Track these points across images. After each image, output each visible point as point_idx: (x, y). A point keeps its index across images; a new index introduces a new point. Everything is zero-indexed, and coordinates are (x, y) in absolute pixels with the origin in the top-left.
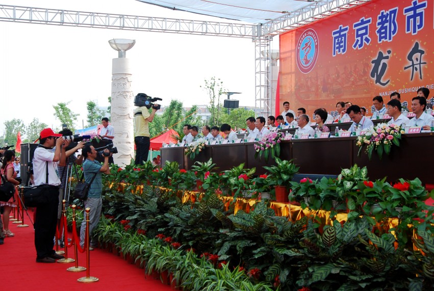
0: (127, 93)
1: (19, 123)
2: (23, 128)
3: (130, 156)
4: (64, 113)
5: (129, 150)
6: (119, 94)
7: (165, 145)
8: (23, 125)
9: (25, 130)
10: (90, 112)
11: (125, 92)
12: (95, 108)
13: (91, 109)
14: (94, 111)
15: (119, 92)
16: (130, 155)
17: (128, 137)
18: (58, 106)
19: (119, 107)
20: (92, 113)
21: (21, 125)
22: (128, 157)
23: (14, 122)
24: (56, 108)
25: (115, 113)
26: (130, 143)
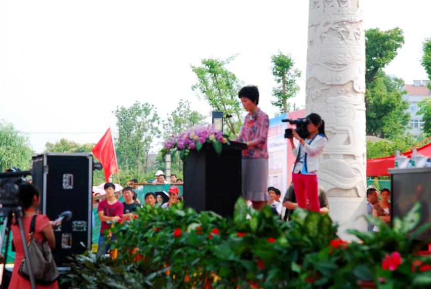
0: (349, 27)
1: (147, 111)
2: (155, 124)
3: (353, 192)
4: (217, 84)
5: (353, 176)
6: (327, 28)
7: (403, 160)
8: (155, 118)
9: (160, 128)
10: (279, 81)
11: (342, 23)
12: (291, 71)
13: (282, 74)
14: (288, 78)
15: (327, 23)
16: (355, 189)
17: (348, 141)
18: (204, 66)
19: (326, 63)
20: (285, 83)
21: (150, 117)
22: (348, 194)
23: (136, 111)
24: (200, 72)
25: (315, 79)
26: (353, 157)
